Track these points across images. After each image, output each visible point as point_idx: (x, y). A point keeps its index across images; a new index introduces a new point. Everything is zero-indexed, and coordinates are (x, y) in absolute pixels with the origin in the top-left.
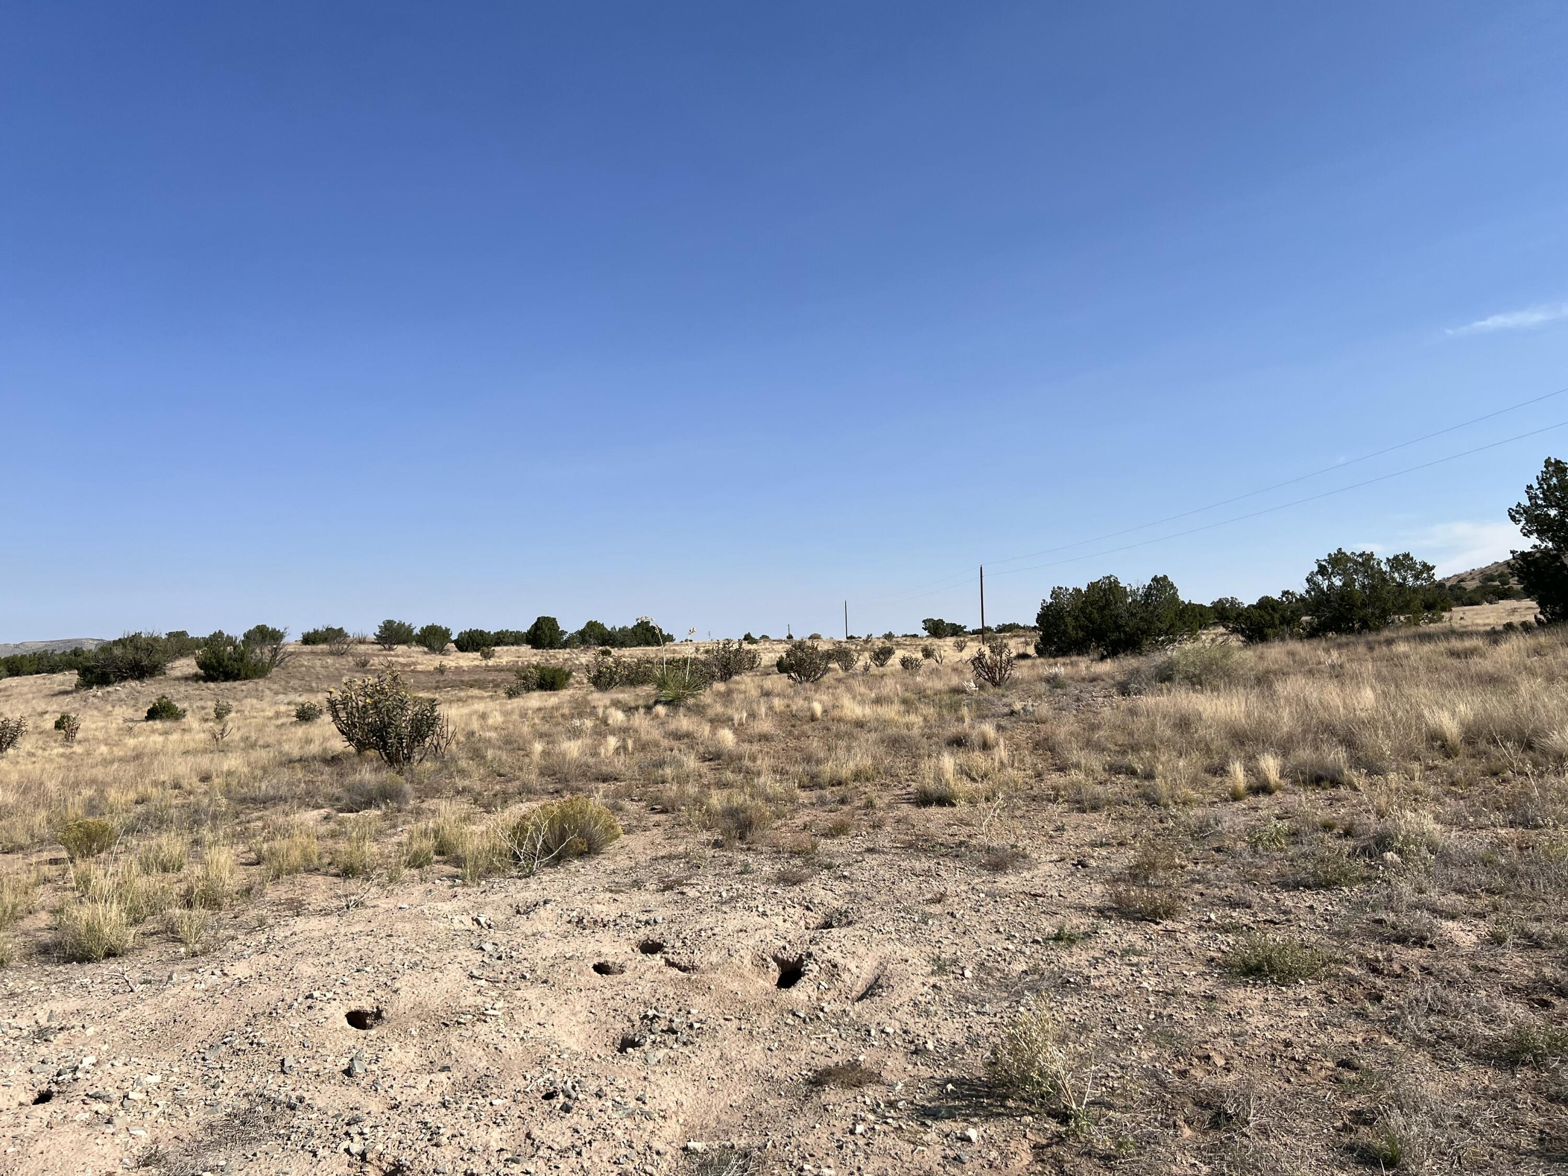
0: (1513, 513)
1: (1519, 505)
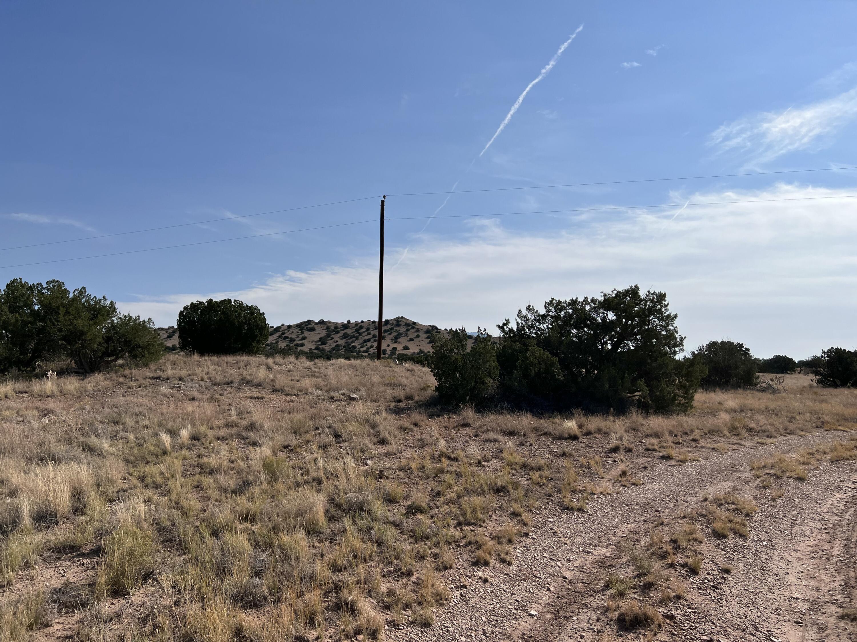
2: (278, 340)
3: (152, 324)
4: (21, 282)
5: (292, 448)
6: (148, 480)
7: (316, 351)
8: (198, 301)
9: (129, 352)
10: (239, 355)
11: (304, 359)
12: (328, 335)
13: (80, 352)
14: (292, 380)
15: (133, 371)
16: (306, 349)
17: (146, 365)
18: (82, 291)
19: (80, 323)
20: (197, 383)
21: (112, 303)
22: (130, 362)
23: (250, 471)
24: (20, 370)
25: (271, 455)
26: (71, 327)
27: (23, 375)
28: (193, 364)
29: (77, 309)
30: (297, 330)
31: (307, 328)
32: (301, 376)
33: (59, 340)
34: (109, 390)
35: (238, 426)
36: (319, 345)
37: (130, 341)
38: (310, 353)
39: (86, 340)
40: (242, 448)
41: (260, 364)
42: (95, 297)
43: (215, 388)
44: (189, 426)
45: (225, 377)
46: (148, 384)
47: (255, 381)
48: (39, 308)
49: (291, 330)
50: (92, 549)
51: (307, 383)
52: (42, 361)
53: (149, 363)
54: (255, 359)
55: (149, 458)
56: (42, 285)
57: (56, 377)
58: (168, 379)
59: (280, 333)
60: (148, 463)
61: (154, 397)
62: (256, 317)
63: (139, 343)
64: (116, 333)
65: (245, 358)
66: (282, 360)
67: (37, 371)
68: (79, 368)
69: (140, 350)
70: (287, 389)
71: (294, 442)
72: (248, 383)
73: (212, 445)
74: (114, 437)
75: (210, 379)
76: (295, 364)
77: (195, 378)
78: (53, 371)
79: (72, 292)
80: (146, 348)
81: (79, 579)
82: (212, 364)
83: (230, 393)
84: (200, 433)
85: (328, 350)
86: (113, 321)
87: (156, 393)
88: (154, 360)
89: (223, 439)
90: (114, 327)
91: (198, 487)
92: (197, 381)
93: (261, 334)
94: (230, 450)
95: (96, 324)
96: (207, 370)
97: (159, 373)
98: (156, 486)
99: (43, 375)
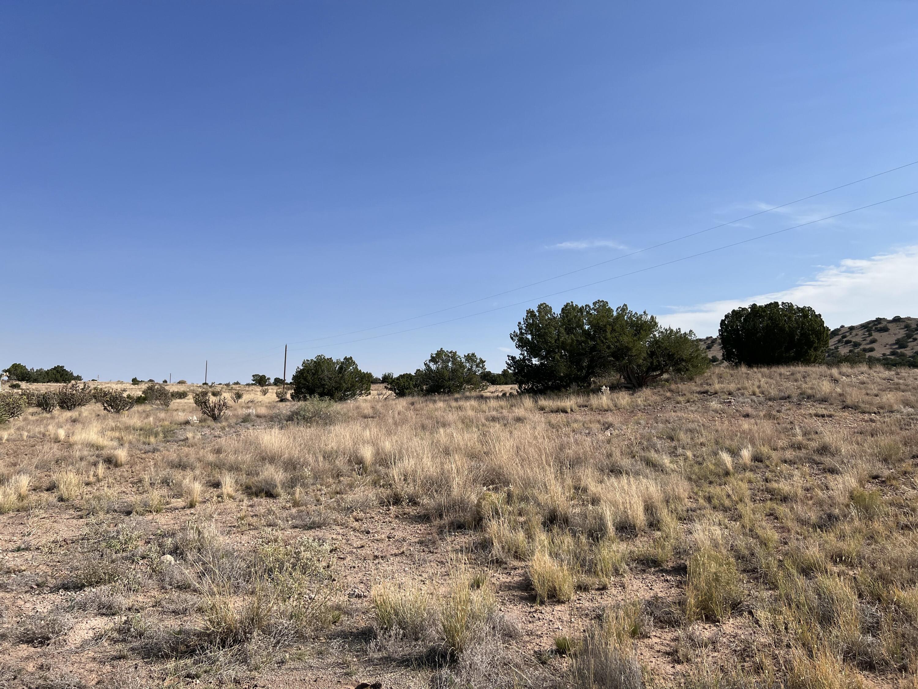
0: (512, 336)
1: (515, 332)
2: (838, 345)
3: (693, 336)
4: (572, 305)
5: (883, 479)
6: (715, 502)
7: (892, 357)
8: (740, 308)
9: (673, 366)
10: (793, 365)
11: (880, 368)
12: (909, 336)
13: (627, 367)
14: (867, 394)
15: (680, 386)
16: (877, 354)
17: (691, 379)
18: (624, 309)
19: (625, 340)
20: (748, 398)
21: (652, 317)
22: (675, 376)
23: (833, 503)
24: (578, 386)
25: (858, 485)
26: (618, 344)
27: (582, 390)
28: (741, 377)
29: (622, 326)
30: (862, 332)
31: (876, 328)
32: (881, 390)
33: (608, 356)
34: (658, 405)
35: (807, 449)
36: (896, 348)
37: (673, 355)
38: (884, 359)
39: (632, 356)
40: (816, 474)
41: (822, 376)
42: (636, 313)
43: (770, 403)
44: (749, 446)
45: (780, 391)
46: (696, 399)
47: (818, 396)
48: (589, 328)
49: (854, 332)
50: (673, 567)
51: (889, 397)
52: (596, 377)
53: (695, 376)
54: (815, 370)
55: (711, 478)
56: (589, 307)
57: (609, 392)
58: (716, 393)
59: (840, 337)
60: (711, 483)
61: (704, 412)
62: (811, 319)
63: (682, 356)
64: (659, 347)
65: (801, 369)
66: (850, 370)
67: (592, 386)
68: (628, 383)
69: (684, 364)
70: (863, 405)
71: (886, 473)
72: (809, 397)
73: (779, 468)
74: (673, 453)
75: (763, 393)
76: (869, 374)
77: (746, 393)
78: (606, 387)
79: (615, 310)
80: (690, 361)
81: (666, 595)
82: (763, 377)
83: (790, 409)
84: (762, 454)
85: (911, 354)
86: (655, 335)
87: (706, 409)
88: (699, 373)
89: (791, 462)
90: (656, 341)
91: (771, 514)
92: (748, 396)
93: (819, 339)
94: (803, 476)
95: (640, 339)
96: (758, 384)
97: (706, 387)
98: (725, 510)
99: (597, 390)
